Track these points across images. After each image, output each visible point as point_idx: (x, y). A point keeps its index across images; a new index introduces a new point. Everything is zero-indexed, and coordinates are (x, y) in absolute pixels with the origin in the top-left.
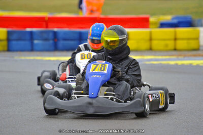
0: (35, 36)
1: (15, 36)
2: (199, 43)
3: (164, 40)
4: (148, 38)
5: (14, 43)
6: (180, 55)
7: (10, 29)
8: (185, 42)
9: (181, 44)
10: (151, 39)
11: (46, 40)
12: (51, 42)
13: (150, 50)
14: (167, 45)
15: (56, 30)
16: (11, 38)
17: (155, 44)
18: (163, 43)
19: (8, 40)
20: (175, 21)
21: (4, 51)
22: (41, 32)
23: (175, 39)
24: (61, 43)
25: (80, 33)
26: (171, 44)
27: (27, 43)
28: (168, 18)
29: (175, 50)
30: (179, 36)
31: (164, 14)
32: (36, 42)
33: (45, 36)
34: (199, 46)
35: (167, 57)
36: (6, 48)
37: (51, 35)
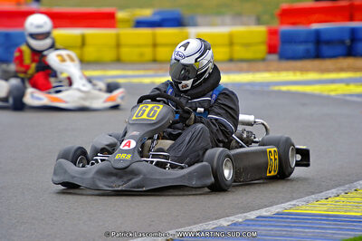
3: (139, 46)
4: (113, 42)
6: (160, 69)
9: (162, 53)
10: (118, 46)
13: (118, 61)
14: (142, 55)
17: (126, 53)
18: (137, 50)
20: (157, 18)
23: (155, 45)
26: (148, 53)
28: (147, 13)
29: (155, 61)
30: (160, 40)
31: (141, 7)
35: (141, 73)
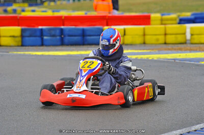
0: (44, 33)
1: (27, 34)
2: (186, 37)
3: (156, 35)
4: (142, 33)
5: (27, 38)
7: (23, 27)
8: (173, 36)
9: (170, 39)
10: (144, 35)
11: (54, 36)
12: (58, 37)
13: (144, 44)
14: (158, 40)
15: (62, 27)
16: (24, 34)
17: (149, 39)
18: (155, 37)
19: (22, 36)
21: (18, 46)
22: (50, 30)
23: (165, 34)
24: (67, 39)
25: (83, 30)
26: (161, 39)
27: (39, 39)
29: (165, 43)
32: (45, 38)
33: (53, 33)
34: (186, 40)
36: (20, 44)
37: (58, 32)
